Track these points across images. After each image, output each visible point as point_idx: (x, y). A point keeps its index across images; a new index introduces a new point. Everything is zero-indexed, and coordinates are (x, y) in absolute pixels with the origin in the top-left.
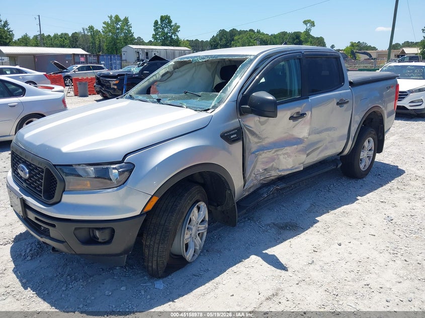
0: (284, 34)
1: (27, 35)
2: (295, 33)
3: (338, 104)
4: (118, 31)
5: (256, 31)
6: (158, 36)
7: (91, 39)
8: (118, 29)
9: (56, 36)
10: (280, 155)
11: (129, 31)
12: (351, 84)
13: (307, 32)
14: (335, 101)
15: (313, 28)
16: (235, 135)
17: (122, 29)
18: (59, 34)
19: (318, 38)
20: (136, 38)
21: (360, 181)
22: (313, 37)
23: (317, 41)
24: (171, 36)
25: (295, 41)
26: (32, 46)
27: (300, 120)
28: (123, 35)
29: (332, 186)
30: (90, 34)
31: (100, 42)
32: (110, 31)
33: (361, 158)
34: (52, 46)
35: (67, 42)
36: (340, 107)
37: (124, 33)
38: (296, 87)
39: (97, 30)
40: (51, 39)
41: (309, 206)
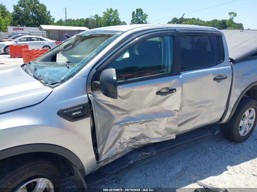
0: (215, 21)
1: (62, 19)
2: (223, 20)
3: (215, 79)
4: (111, 18)
5: (196, 19)
6: (134, 21)
7: (96, 22)
8: (111, 16)
9: (77, 20)
10: (150, 125)
11: (118, 18)
12: (232, 60)
13: (231, 20)
14: (212, 77)
15: (235, 17)
16: (80, 112)
17: (113, 16)
18: (80, 19)
19: (238, 24)
20: (122, 22)
21: (239, 145)
22: (235, 23)
23: (238, 26)
24: (142, 21)
25: (222, 26)
26: (64, 25)
27: (168, 95)
28: (114, 20)
29: (210, 148)
30: (95, 19)
31: (101, 24)
32: (106, 17)
33: (240, 125)
34: (74, 25)
35: (83, 23)
36: (217, 82)
37: (115, 19)
38: (169, 62)
39: (100, 17)
40: (75, 22)
41: (180, 170)
